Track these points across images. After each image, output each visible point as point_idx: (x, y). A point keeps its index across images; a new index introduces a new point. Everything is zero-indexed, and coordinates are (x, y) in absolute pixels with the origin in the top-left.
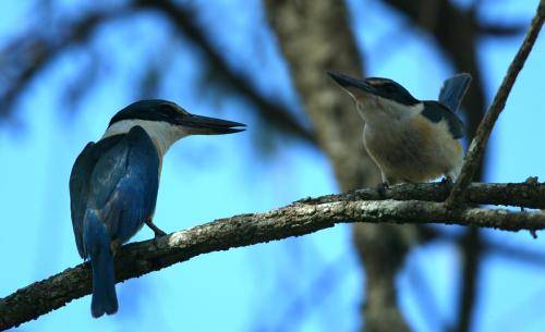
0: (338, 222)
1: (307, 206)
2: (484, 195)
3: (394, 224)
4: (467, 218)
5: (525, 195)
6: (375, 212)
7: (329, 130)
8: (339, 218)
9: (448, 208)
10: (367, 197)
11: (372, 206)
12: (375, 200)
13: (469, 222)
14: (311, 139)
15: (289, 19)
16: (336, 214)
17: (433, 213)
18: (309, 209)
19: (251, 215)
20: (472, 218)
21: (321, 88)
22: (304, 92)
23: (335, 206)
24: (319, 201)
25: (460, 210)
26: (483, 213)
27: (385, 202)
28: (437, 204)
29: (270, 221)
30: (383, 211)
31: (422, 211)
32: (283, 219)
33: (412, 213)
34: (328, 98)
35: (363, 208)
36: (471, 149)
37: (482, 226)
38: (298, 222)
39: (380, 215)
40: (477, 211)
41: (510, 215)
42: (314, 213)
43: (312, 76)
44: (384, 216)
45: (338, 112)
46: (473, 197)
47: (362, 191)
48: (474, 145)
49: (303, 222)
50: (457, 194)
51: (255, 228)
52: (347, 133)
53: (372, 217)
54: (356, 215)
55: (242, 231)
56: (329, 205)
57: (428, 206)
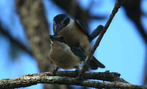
0: (38, 83)
1: (28, 77)
2: (90, 76)
3: (58, 85)
4: (84, 84)
5: (105, 76)
6: (52, 80)
7: (36, 50)
8: (39, 82)
9: (77, 80)
10: (49, 75)
11: (51, 78)
12: (52, 76)
13: (84, 85)
14: (31, 54)
15: (24, 11)
16: (38, 80)
17: (72, 81)
18: (28, 78)
19: (8, 79)
20: (86, 84)
21: (34, 35)
22: (29, 37)
23: (37, 77)
24: (32, 75)
25: (81, 81)
26: (89, 82)
27: (55, 77)
28: (73, 78)
29: (15, 82)
30: (54, 80)
31: (68, 81)
32: (19, 81)
33: (64, 81)
34: (37, 39)
35: (47, 78)
36: (86, 60)
37: (89, 87)
38: (25, 83)
39: (53, 81)
40: (87, 81)
41: (99, 83)
42: (30, 80)
43: (31, 31)
44: (55, 81)
45: (40, 44)
46: (86, 76)
47: (47, 73)
48: (87, 58)
49: (26, 82)
50: (81, 75)
51: (9, 84)
52: (43, 52)
53: (50, 82)
54: (45, 81)
55: (5, 85)
56: (36, 77)
57: (70, 79)
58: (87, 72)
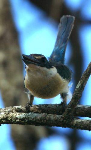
0: (3, 123)
2: (83, 111)
3: (34, 126)
4: (74, 124)
6: (24, 119)
8: (4, 121)
9: (64, 119)
10: (19, 111)
12: (24, 112)
13: (75, 126)
17: (56, 121)
20: (77, 124)
23: (2, 115)
25: (70, 120)
26: (83, 122)
27: (30, 114)
28: (58, 116)
30: (28, 118)
31: (50, 119)
33: (44, 120)
35: (17, 116)
36: (78, 87)
37: (82, 129)
39: (27, 121)
40: (79, 121)
44: (28, 121)
46: (77, 113)
48: (79, 85)
50: (69, 111)
53: (22, 122)
54: (13, 120)
57: (53, 117)
58: (79, 106)
